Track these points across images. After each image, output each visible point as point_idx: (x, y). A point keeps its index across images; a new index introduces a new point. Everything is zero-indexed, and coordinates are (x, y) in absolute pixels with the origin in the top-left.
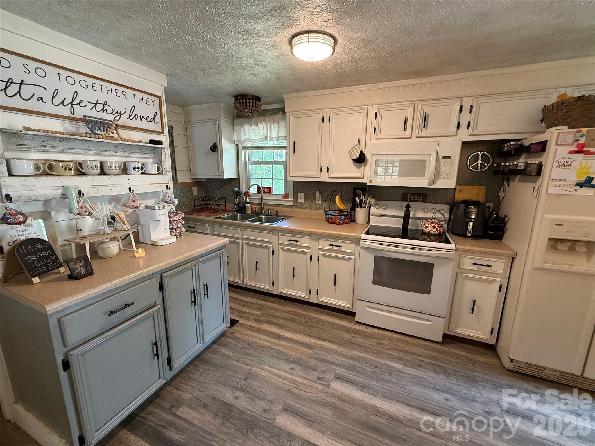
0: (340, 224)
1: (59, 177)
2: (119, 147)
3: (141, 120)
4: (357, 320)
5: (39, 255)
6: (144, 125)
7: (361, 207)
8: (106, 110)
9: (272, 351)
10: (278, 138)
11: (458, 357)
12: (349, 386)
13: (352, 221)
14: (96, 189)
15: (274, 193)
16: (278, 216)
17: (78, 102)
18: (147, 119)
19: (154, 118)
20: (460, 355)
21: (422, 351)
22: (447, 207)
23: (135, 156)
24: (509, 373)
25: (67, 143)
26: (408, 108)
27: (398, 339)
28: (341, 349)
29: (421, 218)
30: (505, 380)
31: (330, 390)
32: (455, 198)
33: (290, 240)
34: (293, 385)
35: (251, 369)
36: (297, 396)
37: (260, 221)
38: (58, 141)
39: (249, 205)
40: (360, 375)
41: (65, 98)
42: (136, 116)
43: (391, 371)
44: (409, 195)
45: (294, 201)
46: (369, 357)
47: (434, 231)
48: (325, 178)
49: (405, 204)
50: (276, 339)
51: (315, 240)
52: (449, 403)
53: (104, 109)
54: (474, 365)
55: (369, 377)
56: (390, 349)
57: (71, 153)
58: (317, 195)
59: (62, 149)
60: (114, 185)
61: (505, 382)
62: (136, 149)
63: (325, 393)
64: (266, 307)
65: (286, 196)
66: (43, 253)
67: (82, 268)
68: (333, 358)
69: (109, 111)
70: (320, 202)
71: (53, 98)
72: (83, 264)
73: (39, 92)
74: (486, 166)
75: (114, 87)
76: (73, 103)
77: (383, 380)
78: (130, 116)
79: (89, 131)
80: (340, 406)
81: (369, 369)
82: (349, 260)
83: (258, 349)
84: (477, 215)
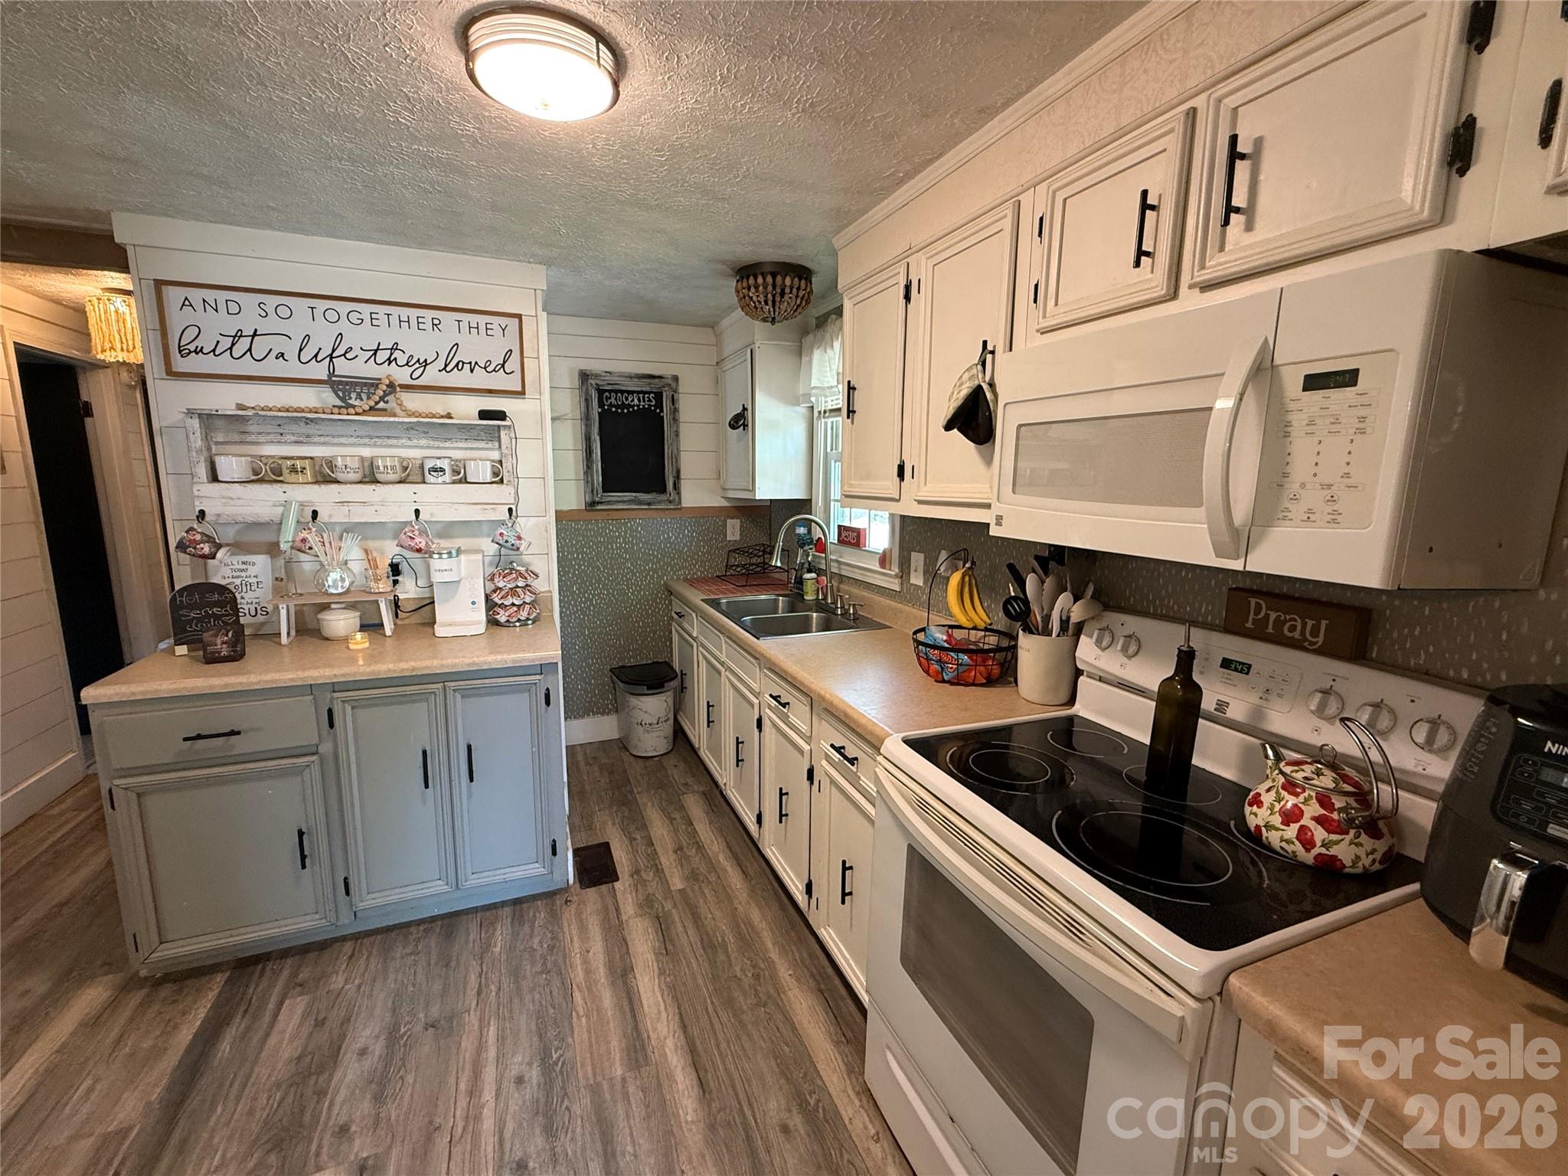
1: (279, 485)
2: (417, 428)
3: (472, 371)
5: (206, 612)
6: (480, 379)
8: (395, 359)
14: (345, 509)
15: (865, 548)
16: (855, 619)
17: (343, 353)
18: (485, 368)
19: (504, 362)
23: (452, 446)
25: (317, 427)
38: (302, 424)
39: (812, 575)
41: (320, 349)
42: (461, 364)
44: (1253, 601)
45: (901, 578)
48: (908, 501)
53: (392, 359)
57: (323, 444)
59: (308, 436)
60: (383, 503)
62: (456, 430)
65: (884, 559)
66: (215, 610)
67: (224, 646)
69: (402, 361)
71: (301, 350)
72: (230, 640)
73: (278, 345)
75: (414, 313)
76: (334, 355)
78: (446, 366)
79: (339, 403)
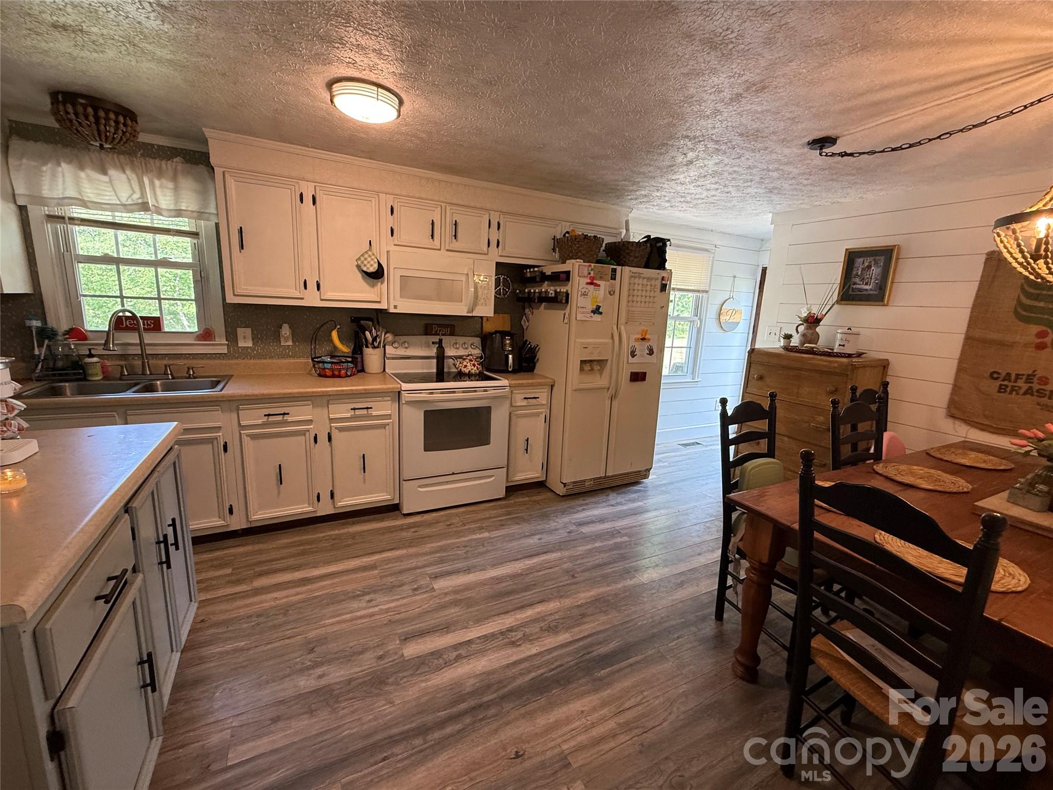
0: (347, 376)
4: (405, 512)
7: (374, 347)
9: (317, 600)
10: (179, 213)
11: (525, 503)
12: (454, 577)
13: (359, 371)
15: (166, 329)
16: (195, 378)
20: (525, 501)
21: (493, 513)
22: (477, 341)
24: (565, 498)
26: (433, 209)
27: (464, 512)
28: (412, 550)
29: (454, 356)
30: (565, 505)
31: (438, 592)
32: (484, 329)
33: (269, 415)
34: (390, 614)
35: (306, 637)
36: (408, 619)
37: (150, 388)
39: (95, 359)
40: (456, 562)
43: (482, 542)
44: (434, 326)
45: (228, 345)
46: (449, 541)
47: (474, 370)
48: (312, 300)
49: (436, 339)
50: (305, 585)
51: (322, 406)
52: (543, 541)
54: (539, 504)
55: (466, 558)
56: (464, 525)
58: (286, 330)
61: (566, 506)
63: (435, 597)
64: (233, 558)
65: (206, 335)
68: (413, 563)
70: (290, 343)
74: (507, 292)
77: (481, 554)
80: (463, 597)
81: (460, 552)
82: (384, 426)
83: (288, 611)
84: (512, 345)
